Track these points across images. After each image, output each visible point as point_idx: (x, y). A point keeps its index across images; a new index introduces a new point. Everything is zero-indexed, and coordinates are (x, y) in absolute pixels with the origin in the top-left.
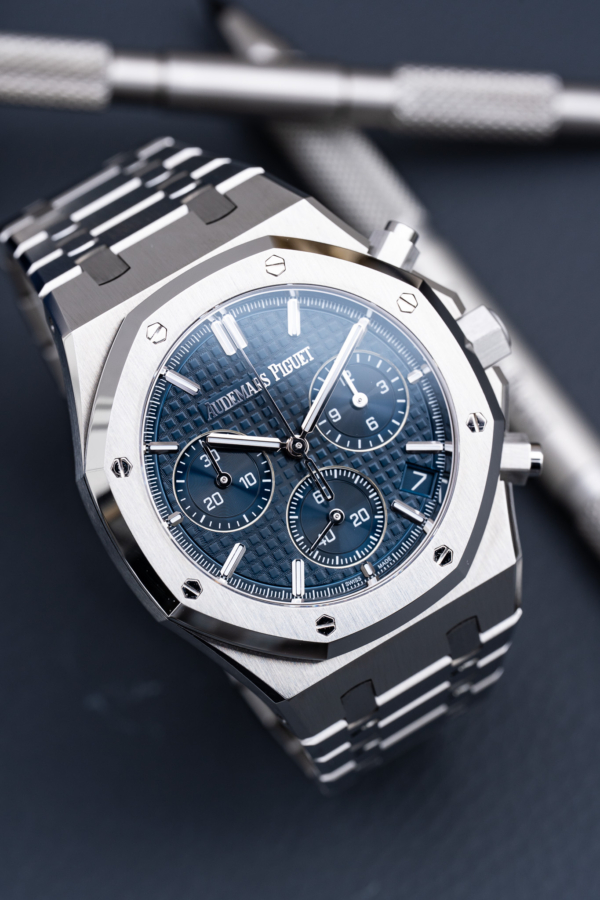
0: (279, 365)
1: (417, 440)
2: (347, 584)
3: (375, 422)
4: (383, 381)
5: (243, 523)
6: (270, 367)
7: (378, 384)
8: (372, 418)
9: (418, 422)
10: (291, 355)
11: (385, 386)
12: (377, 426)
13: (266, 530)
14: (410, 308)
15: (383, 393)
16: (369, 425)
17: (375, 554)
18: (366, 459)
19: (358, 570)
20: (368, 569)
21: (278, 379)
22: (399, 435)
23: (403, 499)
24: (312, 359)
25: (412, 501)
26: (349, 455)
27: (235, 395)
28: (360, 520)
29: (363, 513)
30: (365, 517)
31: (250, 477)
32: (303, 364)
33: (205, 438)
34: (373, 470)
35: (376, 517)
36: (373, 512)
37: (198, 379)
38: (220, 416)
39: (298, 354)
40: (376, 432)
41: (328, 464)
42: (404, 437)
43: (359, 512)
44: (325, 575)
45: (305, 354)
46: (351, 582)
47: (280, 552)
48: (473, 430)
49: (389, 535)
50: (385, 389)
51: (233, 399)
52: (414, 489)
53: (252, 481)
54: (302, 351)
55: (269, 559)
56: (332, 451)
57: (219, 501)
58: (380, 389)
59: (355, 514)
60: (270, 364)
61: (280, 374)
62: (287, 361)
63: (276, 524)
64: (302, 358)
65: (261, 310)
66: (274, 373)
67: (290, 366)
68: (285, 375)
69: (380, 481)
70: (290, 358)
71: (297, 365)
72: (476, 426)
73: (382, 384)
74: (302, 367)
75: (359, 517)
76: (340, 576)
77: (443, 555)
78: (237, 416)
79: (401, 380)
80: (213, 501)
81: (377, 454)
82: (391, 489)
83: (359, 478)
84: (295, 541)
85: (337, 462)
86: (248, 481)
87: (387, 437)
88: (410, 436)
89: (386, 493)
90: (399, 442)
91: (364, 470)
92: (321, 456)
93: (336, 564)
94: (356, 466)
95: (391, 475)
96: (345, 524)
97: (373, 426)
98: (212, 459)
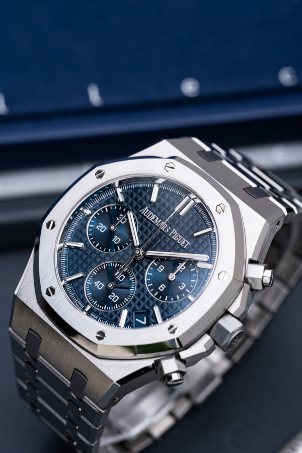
0: (177, 233)
1: (160, 311)
2: (79, 302)
3: (163, 288)
4: (185, 285)
5: (95, 245)
6: (174, 230)
7: (183, 284)
8: (165, 287)
9: (170, 308)
10: (184, 237)
11: (183, 287)
12: (162, 290)
13: (94, 256)
14: (221, 279)
15: (179, 287)
16: (161, 286)
17: (97, 310)
18: (143, 290)
19: (87, 304)
20: (88, 308)
21: (170, 235)
22: (160, 302)
23: (129, 314)
24: (185, 247)
25: (129, 319)
26: (143, 281)
27: (155, 218)
28: (112, 298)
29: (116, 298)
30: (115, 300)
31: (118, 240)
32: (181, 244)
33: (127, 210)
34: (139, 295)
35: (116, 305)
36: (118, 303)
37: (158, 200)
38: (143, 215)
39: (185, 240)
40: (159, 291)
41: (135, 273)
42: (160, 304)
43: (116, 296)
44: (80, 290)
45: (186, 243)
46: (80, 304)
47: (85, 266)
48: (169, 329)
49: (109, 314)
50: (182, 287)
51: (153, 218)
52: (137, 320)
53: (116, 242)
54: (187, 242)
55: (80, 262)
56: (143, 274)
57: (102, 230)
58: (181, 285)
59: (114, 295)
60: (176, 229)
61: (173, 235)
62: (180, 236)
63: (98, 260)
64: (184, 242)
65: (202, 217)
66: (172, 232)
67: (178, 239)
68: (173, 237)
69: (134, 300)
70: (182, 237)
71: (179, 241)
72: (172, 329)
73: (183, 285)
74: (179, 244)
75: (114, 297)
76: (81, 297)
77: (101, 335)
78: (146, 224)
79: (188, 293)
80: (102, 228)
81: (148, 294)
82: (132, 307)
83: (133, 290)
84: (93, 272)
85: (138, 277)
86: (116, 240)
87: (158, 296)
88: (161, 307)
89: (130, 305)
90: (157, 303)
91: (138, 291)
92: (138, 268)
93: (87, 294)
94: (138, 287)
95: (139, 304)
96: (108, 291)
97: (161, 288)
98: (121, 219)
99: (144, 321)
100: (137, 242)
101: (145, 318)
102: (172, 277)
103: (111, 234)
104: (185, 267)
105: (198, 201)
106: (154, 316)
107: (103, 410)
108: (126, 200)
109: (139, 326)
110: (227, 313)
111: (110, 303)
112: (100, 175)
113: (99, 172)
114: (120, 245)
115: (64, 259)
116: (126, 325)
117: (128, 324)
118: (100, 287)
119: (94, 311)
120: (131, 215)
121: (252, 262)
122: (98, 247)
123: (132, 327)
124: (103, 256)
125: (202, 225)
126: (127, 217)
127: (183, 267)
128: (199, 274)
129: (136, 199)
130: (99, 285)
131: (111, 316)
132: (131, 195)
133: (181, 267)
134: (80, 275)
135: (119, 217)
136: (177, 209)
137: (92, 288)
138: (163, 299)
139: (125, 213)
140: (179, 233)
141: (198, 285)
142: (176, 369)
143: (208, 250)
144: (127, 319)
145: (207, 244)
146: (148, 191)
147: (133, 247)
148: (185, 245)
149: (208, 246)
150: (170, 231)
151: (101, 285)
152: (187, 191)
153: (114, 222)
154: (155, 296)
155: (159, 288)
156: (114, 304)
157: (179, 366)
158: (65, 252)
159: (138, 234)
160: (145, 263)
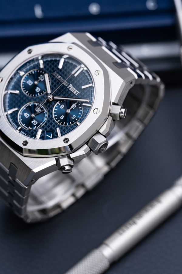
1: (60, 131)
3: (63, 118)
4: (75, 116)
5: (25, 92)
6: (71, 85)
7: (74, 115)
8: (64, 117)
9: (66, 129)
10: (76, 89)
11: (74, 117)
13: (24, 98)
14: (95, 113)
15: (72, 117)
16: (62, 117)
17: (25, 130)
18: (52, 118)
19: (19, 126)
20: (19, 128)
21: (68, 88)
22: (61, 125)
23: (43, 132)
24: (76, 95)
25: (42, 135)
26: (52, 114)
28: (34, 123)
29: (36, 123)
32: (74, 93)
33: (45, 73)
34: (49, 121)
35: (36, 127)
36: (37, 125)
37: (63, 67)
38: (53, 76)
39: (77, 91)
40: (60, 119)
41: (47, 109)
42: (60, 127)
44: (16, 118)
45: (77, 92)
46: (15, 125)
47: (19, 104)
48: (64, 140)
49: (31, 132)
50: (73, 118)
51: (59, 78)
52: (47, 135)
54: (78, 91)
55: (17, 102)
56: (52, 109)
58: (73, 116)
60: (72, 84)
61: (70, 88)
62: (74, 88)
63: (27, 101)
64: (76, 92)
65: (87, 77)
68: (70, 89)
69: (46, 124)
71: (73, 91)
72: (66, 141)
73: (74, 116)
74: (73, 93)
75: (34, 122)
76: (16, 122)
77: (25, 143)
78: (55, 81)
79: (77, 121)
80: (30, 83)
81: (54, 121)
82: (45, 128)
83: (46, 118)
84: (23, 108)
85: (49, 111)
86: (38, 90)
87: (59, 122)
88: (61, 129)
89: (43, 127)
90: (59, 126)
91: (48, 119)
92: (49, 106)
93: (19, 120)
94: (49, 116)
95: (49, 126)
96: (31, 119)
97: (62, 118)
98: (41, 78)
99: (51, 136)
100: (49, 91)
101: (52, 134)
102: (68, 111)
103: (35, 86)
104: (76, 106)
105: (85, 69)
106: (57, 134)
107: (27, 186)
108: (45, 67)
109: (48, 138)
110: (98, 132)
111: (32, 126)
112: (30, 52)
113: (30, 50)
114: (40, 92)
115: (7, 100)
116: (41, 138)
117: (42, 138)
118: (27, 116)
119: (23, 130)
120: (46, 76)
121: (114, 104)
122: (27, 94)
123: (44, 139)
124: (30, 99)
125: (87, 82)
126: (44, 77)
127: (75, 106)
128: (83, 110)
129: (50, 67)
130: (27, 115)
131: (32, 133)
132: (48, 64)
133: (74, 106)
134: (16, 109)
135: (40, 76)
136: (73, 73)
137: (23, 117)
138: (62, 124)
139: (43, 75)
140: (73, 86)
141: (82, 116)
142: (67, 163)
143: (89, 97)
144: (41, 135)
145: (89, 93)
146: (57, 62)
147: (47, 94)
148: (76, 93)
149: (89, 94)
150: (69, 85)
151: (28, 116)
152: (79, 63)
153: (37, 79)
154: (58, 122)
155: (61, 118)
156: (34, 126)
157: (69, 162)
158: (8, 96)
159: (50, 87)
160: (53, 103)
